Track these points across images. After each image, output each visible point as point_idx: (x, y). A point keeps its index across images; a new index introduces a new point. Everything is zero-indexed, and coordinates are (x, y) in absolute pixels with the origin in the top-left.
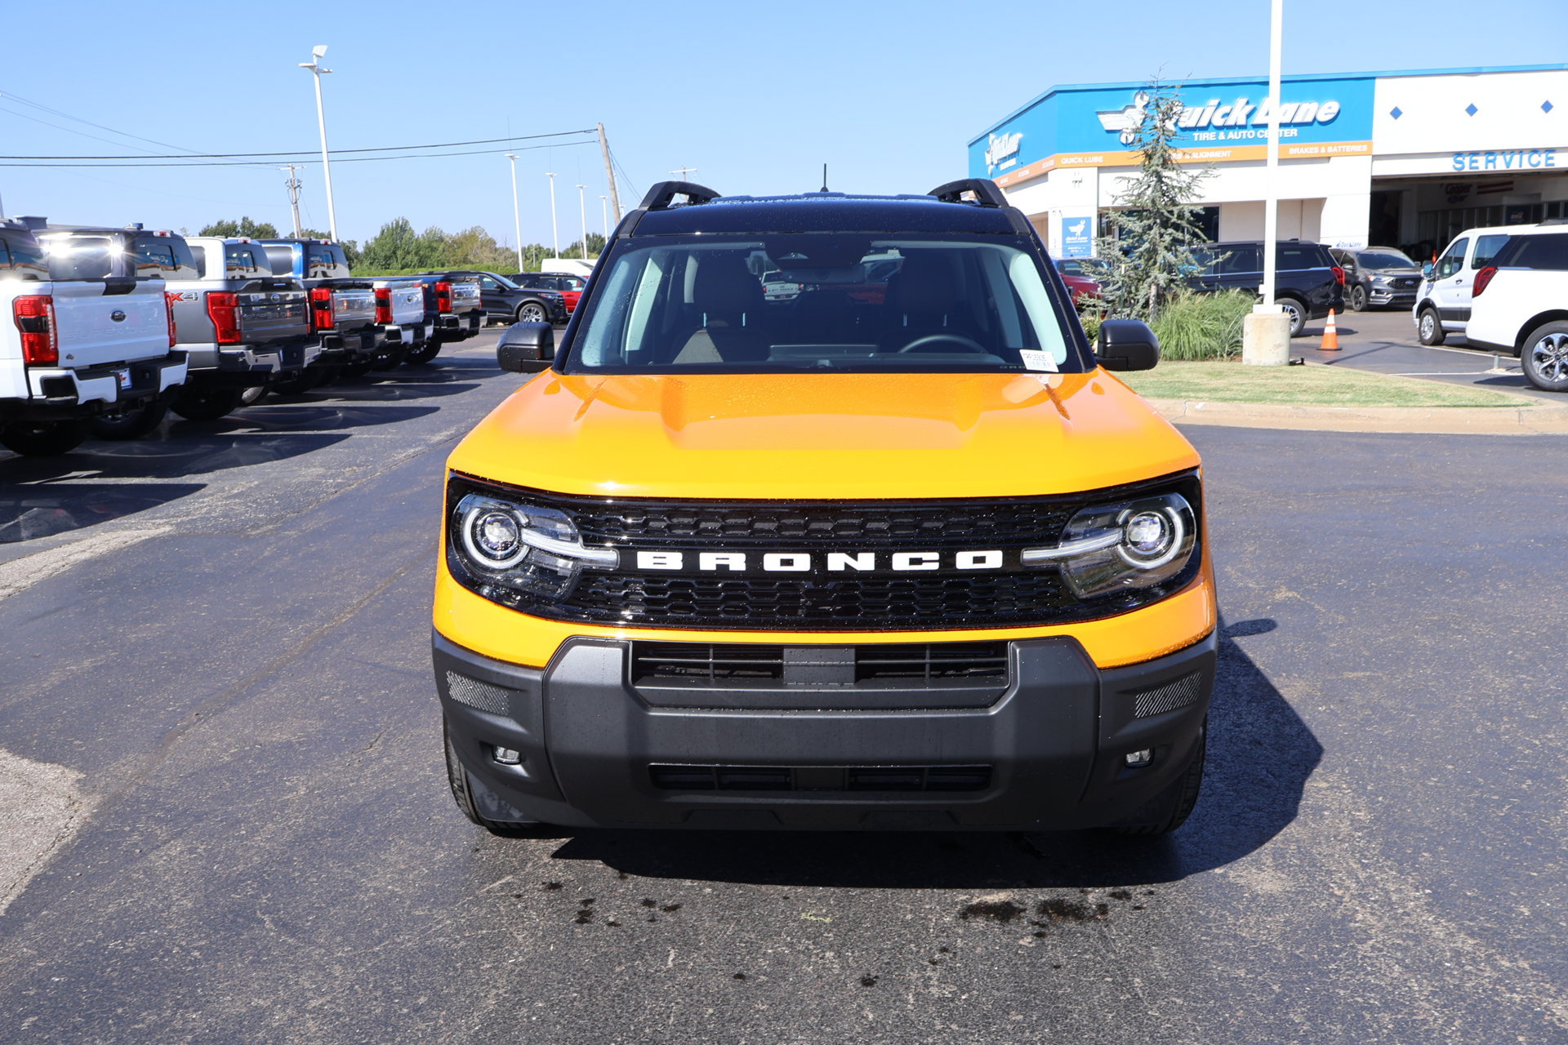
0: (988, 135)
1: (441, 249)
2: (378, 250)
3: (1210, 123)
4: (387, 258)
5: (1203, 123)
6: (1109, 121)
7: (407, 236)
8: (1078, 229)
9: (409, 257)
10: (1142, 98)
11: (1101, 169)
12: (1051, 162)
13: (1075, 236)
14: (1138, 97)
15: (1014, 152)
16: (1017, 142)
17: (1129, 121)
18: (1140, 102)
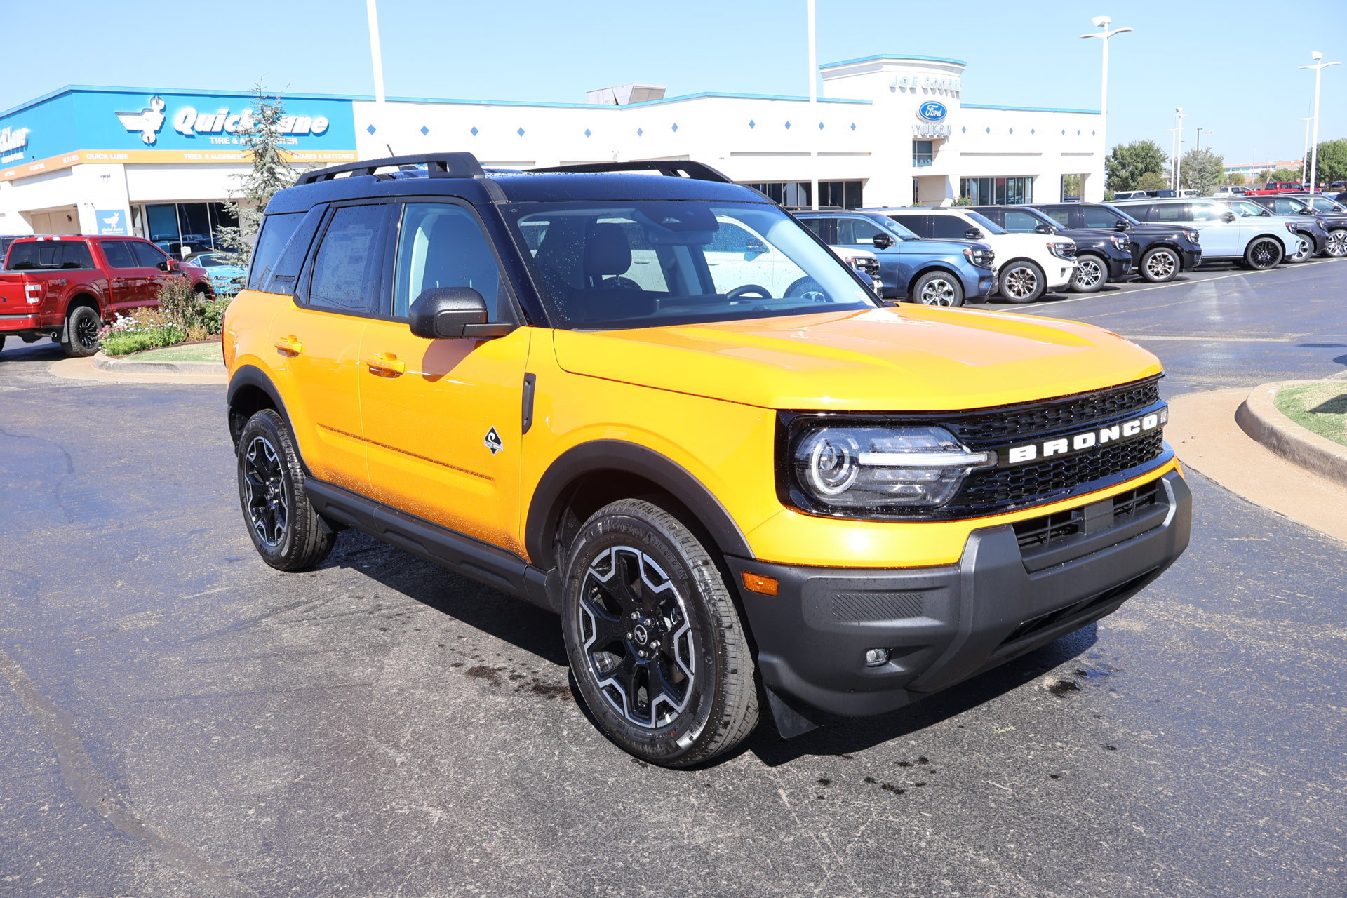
3: (223, 128)
5: (217, 128)
6: (129, 122)
8: (113, 220)
10: (157, 103)
11: (127, 165)
12: (75, 158)
13: (110, 227)
14: (154, 101)
15: (22, 147)
16: (24, 136)
17: (148, 123)
18: (157, 106)
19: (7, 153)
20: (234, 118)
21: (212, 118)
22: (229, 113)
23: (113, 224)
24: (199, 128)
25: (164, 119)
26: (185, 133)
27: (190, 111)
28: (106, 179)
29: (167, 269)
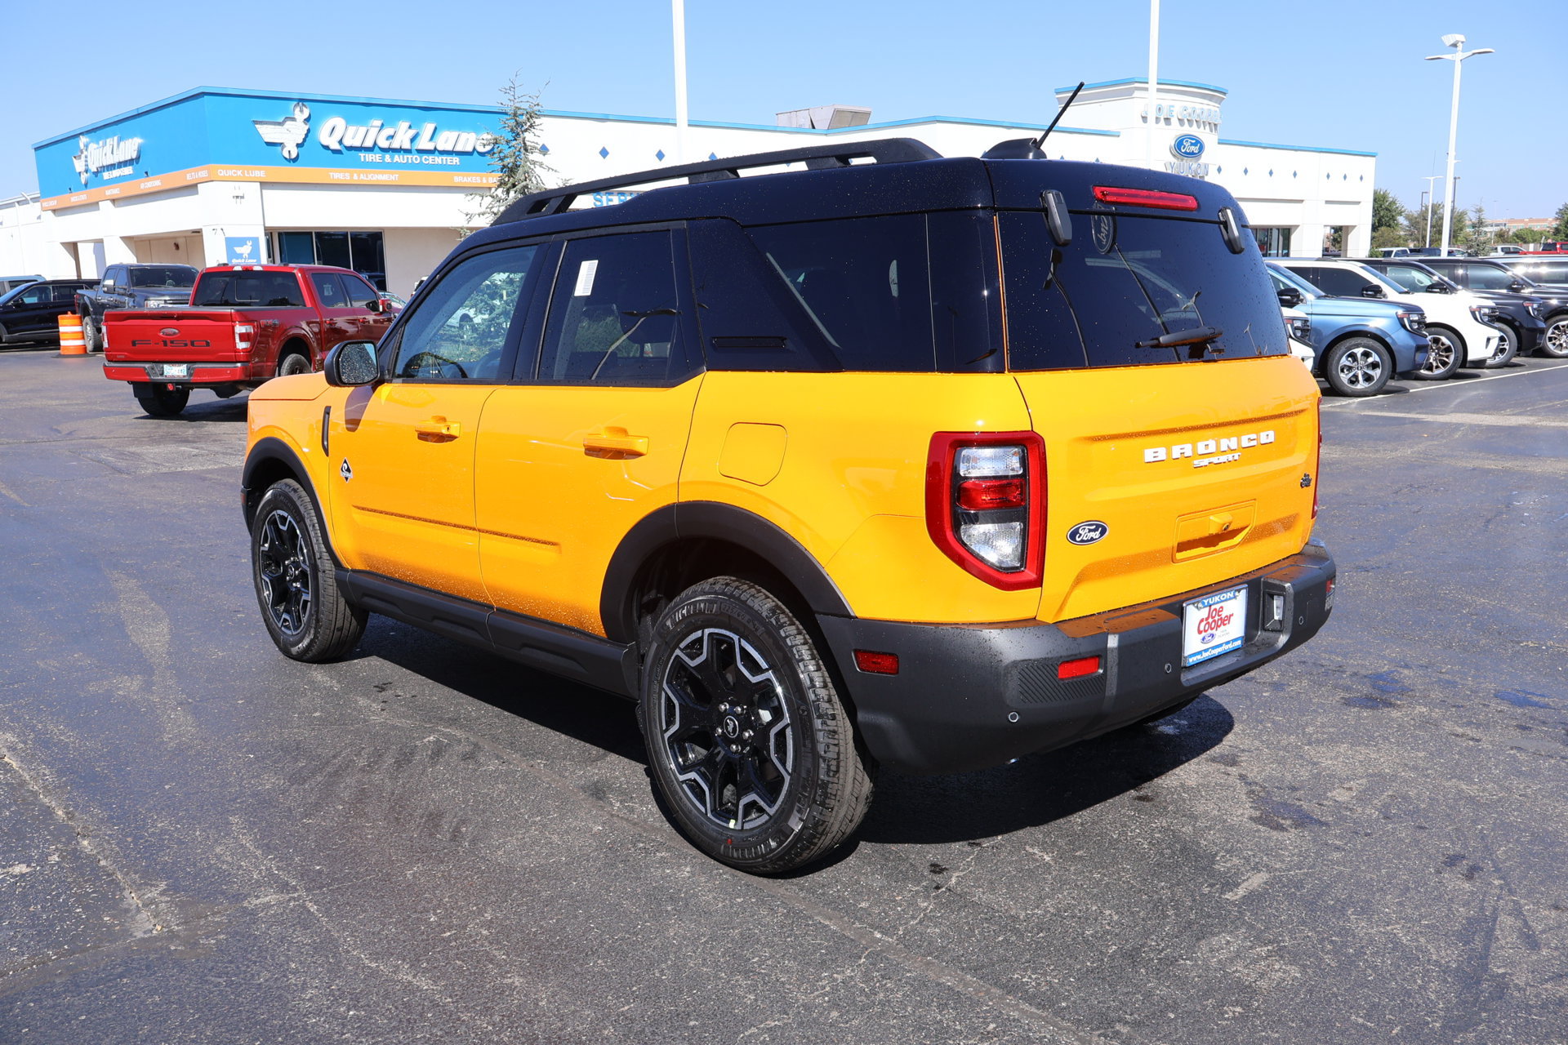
0: (77, 136)
3: (375, 143)
5: (369, 143)
6: (268, 133)
8: (245, 250)
10: (301, 111)
11: (264, 185)
12: (203, 174)
13: (242, 258)
14: (298, 109)
15: (132, 160)
16: (136, 147)
17: (290, 135)
18: (301, 114)
19: (111, 167)
20: (388, 131)
21: (363, 130)
22: (383, 125)
23: (245, 255)
24: (347, 142)
25: (309, 131)
26: (332, 147)
27: (339, 122)
28: (238, 200)
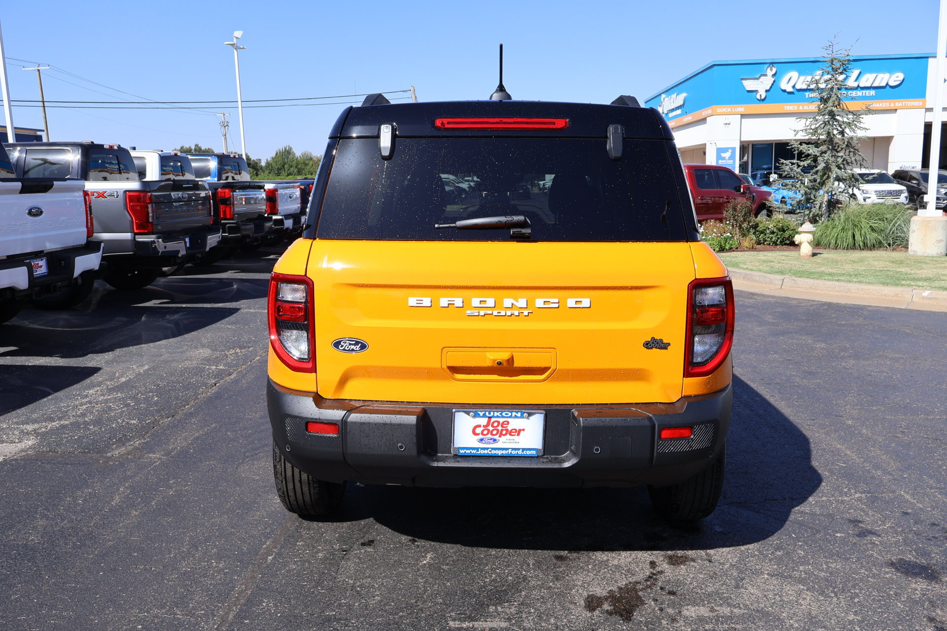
0: (660, 95)
1: (311, 164)
2: (274, 165)
4: (279, 169)
5: (813, 86)
6: (749, 85)
7: (291, 156)
8: (727, 155)
9: (292, 169)
10: (771, 70)
11: (743, 116)
12: (709, 111)
13: (725, 159)
14: (769, 69)
15: (681, 106)
16: (683, 99)
17: (761, 85)
18: (770, 73)
19: (673, 110)
21: (809, 78)
23: (727, 158)
24: (798, 87)
25: (774, 81)
26: (788, 90)
27: (794, 75)
28: (727, 126)
29: (740, 191)
